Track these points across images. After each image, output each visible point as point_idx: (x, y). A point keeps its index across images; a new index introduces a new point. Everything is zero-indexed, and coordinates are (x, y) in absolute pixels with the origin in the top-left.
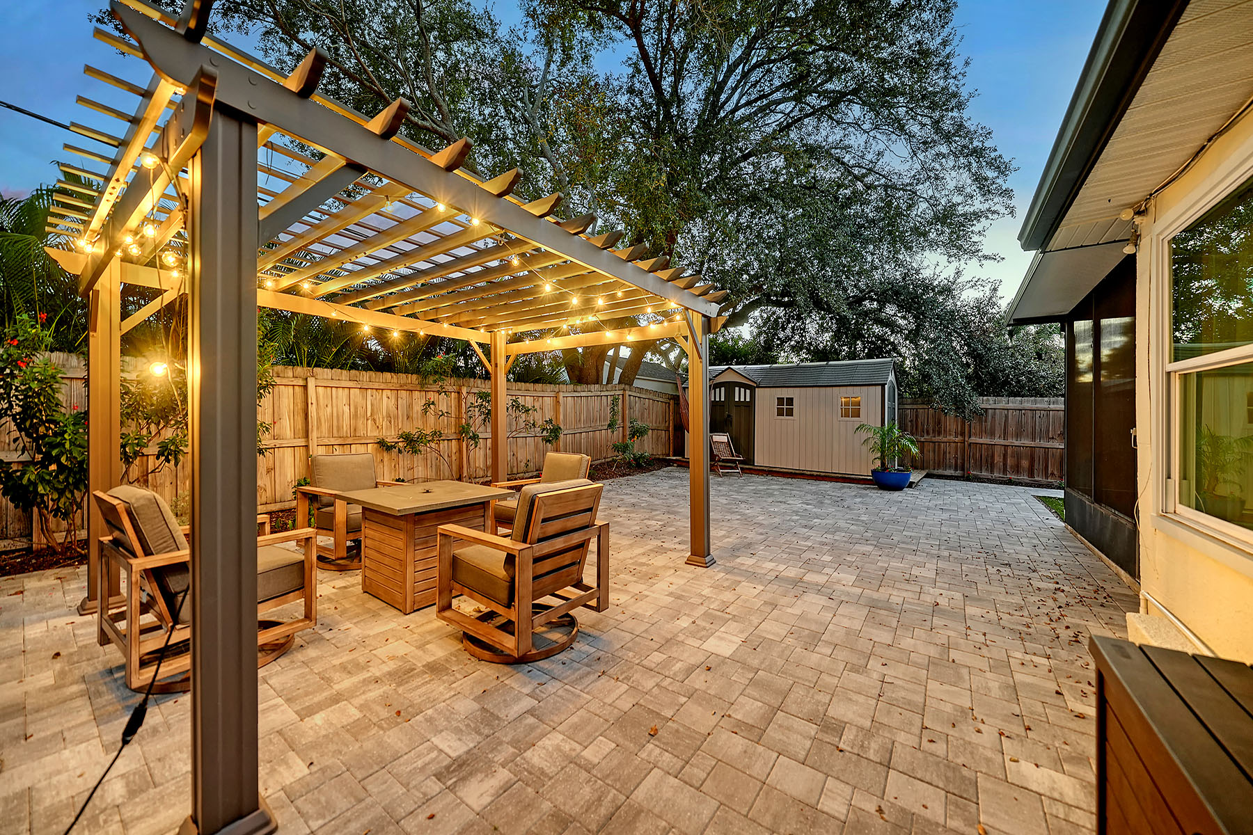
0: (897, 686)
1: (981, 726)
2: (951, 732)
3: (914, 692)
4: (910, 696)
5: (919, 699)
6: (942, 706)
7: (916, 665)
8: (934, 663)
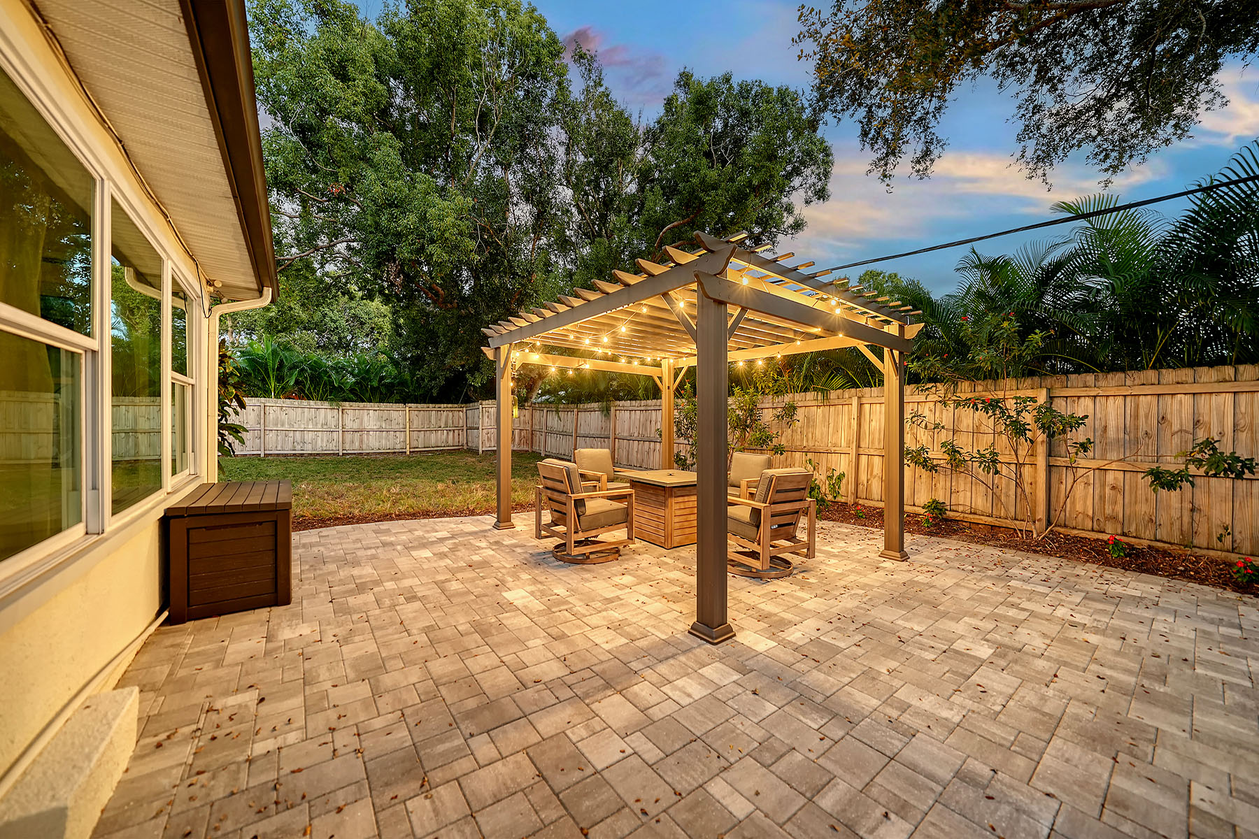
0: (396, 633)
1: (334, 638)
2: (352, 626)
3: (382, 636)
4: (384, 632)
5: (378, 634)
6: (361, 638)
7: (394, 658)
8: (381, 667)
